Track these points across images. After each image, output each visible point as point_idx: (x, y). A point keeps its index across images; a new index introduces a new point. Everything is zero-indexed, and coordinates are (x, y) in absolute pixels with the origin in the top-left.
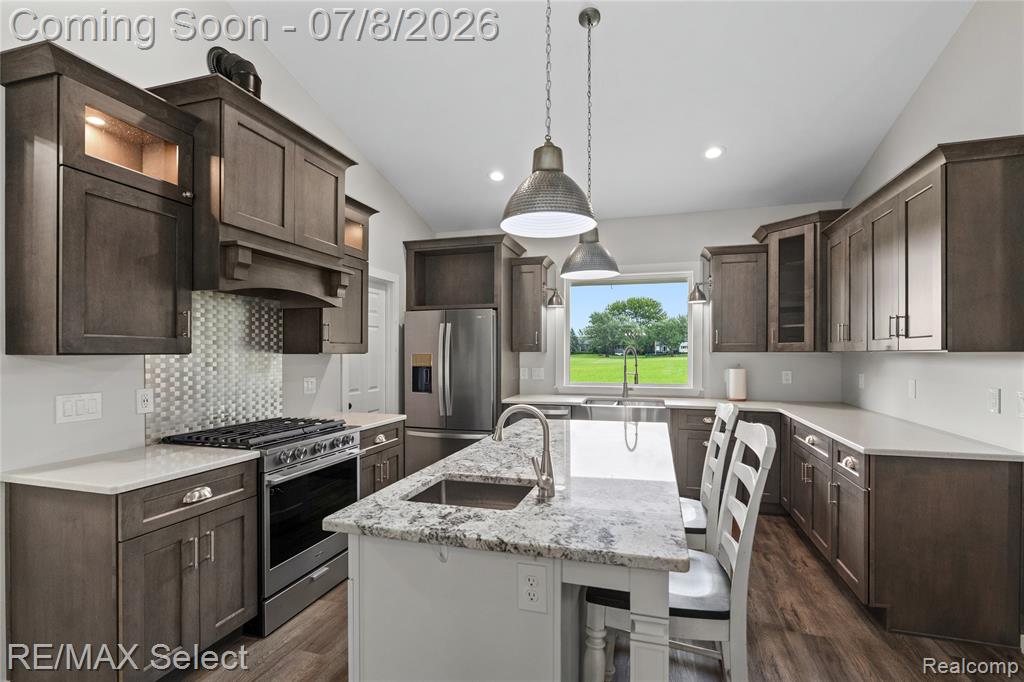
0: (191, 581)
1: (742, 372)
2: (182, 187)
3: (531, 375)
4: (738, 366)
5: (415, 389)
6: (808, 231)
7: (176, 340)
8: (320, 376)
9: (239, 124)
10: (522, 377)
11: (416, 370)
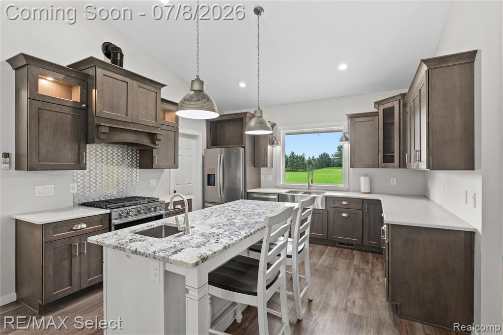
0: (76, 261)
1: (367, 178)
2: (82, 102)
3: (266, 179)
4: (366, 175)
5: (209, 184)
6: (396, 104)
7: (79, 164)
8: (158, 179)
9: (104, 75)
10: (261, 179)
11: (209, 176)
